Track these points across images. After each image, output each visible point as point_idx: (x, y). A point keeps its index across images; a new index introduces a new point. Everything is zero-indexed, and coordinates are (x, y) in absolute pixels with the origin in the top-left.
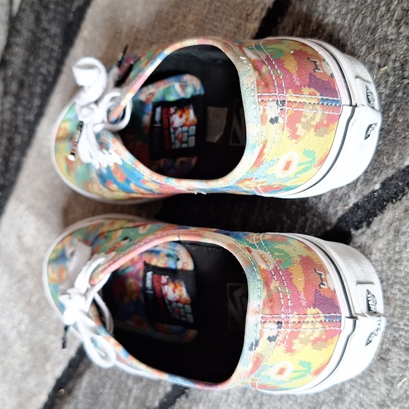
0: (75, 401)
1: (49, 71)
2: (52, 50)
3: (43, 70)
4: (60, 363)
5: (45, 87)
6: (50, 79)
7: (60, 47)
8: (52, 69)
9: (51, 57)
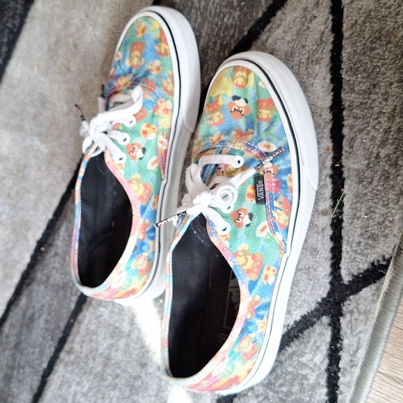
0: (55, 248)
1: (14, 25)
2: (16, 8)
3: (10, 25)
4: (39, 228)
5: (11, 37)
6: (15, 30)
7: (23, 5)
8: (17, 22)
9: (15, 14)
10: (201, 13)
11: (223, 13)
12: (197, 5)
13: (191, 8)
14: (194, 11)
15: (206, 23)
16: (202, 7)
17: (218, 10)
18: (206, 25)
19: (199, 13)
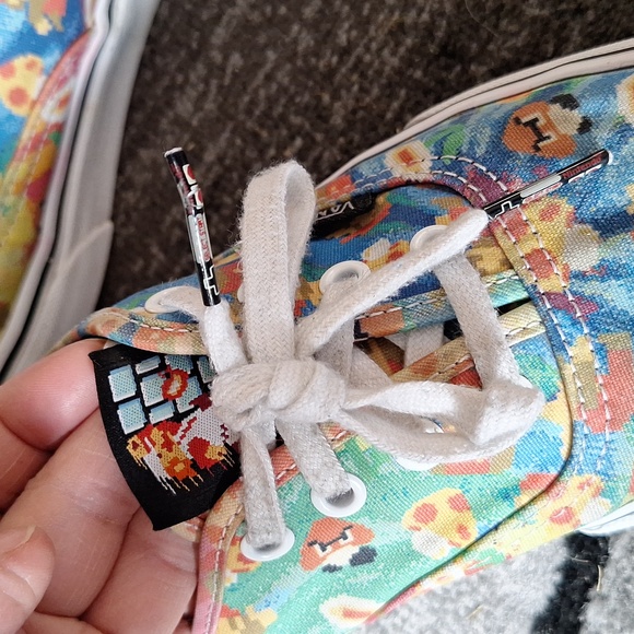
10: (221, 87)
11: (289, 127)
12: (217, 56)
13: (194, 56)
14: (201, 69)
15: (230, 125)
16: (229, 71)
17: (278, 110)
18: (226, 135)
19: (214, 83)
